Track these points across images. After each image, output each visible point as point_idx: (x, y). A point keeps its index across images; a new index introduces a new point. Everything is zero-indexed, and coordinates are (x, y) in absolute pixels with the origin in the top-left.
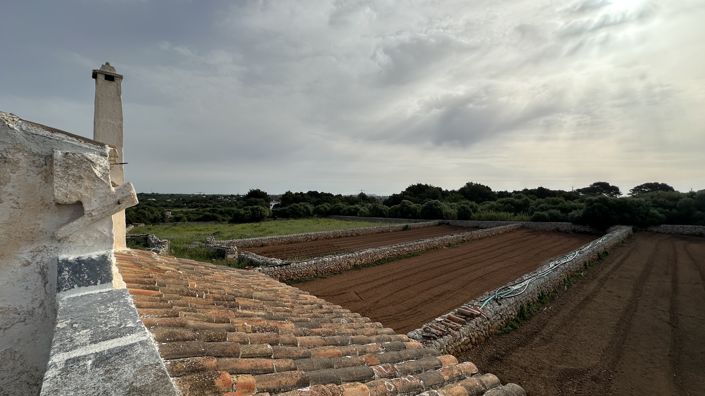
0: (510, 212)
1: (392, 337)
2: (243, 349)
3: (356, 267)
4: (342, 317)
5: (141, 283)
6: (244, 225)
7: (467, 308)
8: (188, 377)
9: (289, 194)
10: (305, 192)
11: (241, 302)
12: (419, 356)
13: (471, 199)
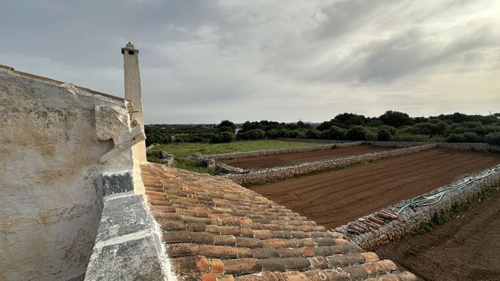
0: (426, 134)
1: (324, 234)
2: (216, 239)
3: (296, 176)
4: (285, 215)
5: (155, 186)
6: (219, 145)
7: (386, 212)
8: (179, 259)
9: (247, 123)
10: (259, 121)
11: (216, 201)
12: (345, 252)
13: (391, 125)
